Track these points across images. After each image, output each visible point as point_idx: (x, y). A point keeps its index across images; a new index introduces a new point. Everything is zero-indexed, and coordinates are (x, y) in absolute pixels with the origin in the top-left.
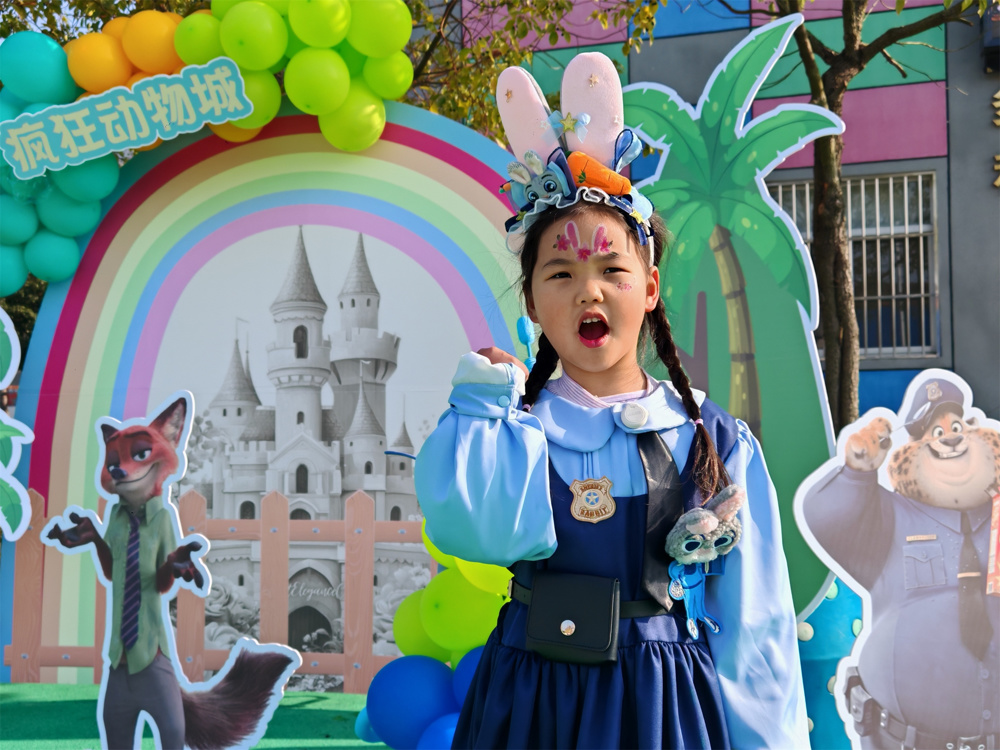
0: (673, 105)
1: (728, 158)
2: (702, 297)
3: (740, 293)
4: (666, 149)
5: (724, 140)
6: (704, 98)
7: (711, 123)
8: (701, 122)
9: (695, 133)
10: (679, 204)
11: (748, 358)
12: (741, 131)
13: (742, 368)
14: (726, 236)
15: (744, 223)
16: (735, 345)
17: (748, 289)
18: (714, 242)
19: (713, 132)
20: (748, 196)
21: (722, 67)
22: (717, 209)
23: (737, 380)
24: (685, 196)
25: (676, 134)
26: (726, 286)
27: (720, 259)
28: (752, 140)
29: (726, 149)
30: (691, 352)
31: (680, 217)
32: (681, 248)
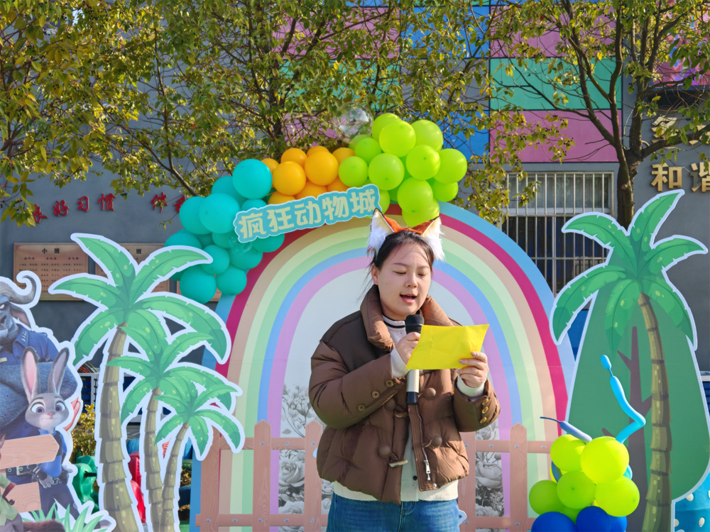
0: (614, 226)
1: (646, 258)
2: (635, 329)
3: (655, 329)
4: (611, 250)
5: (644, 249)
6: (632, 225)
7: (636, 239)
8: (631, 237)
9: (628, 243)
10: (620, 279)
11: (661, 362)
12: (653, 245)
13: (658, 367)
14: (647, 299)
15: (656, 294)
16: (653, 355)
17: (659, 327)
18: (640, 301)
19: (637, 244)
20: (658, 279)
21: (642, 209)
22: (641, 285)
23: (655, 373)
24: (623, 276)
25: (617, 242)
26: (648, 325)
27: (644, 311)
28: (658, 251)
29: (645, 253)
30: (629, 357)
31: (621, 287)
32: (622, 303)
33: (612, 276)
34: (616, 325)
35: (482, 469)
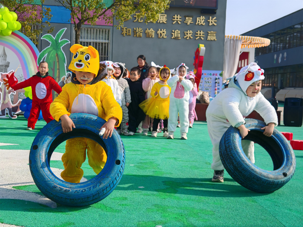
0: (52, 37)
1: (58, 45)
2: (54, 62)
3: (58, 62)
4: (51, 43)
5: (58, 42)
6: (56, 37)
7: (56, 40)
8: (55, 40)
9: (54, 41)
10: (52, 50)
11: (59, 69)
12: (60, 41)
13: (58, 70)
14: (57, 54)
15: (59, 53)
16: (58, 68)
17: (59, 61)
18: (56, 55)
19: (56, 41)
20: (60, 50)
21: (58, 33)
22: (56, 51)
23: (58, 72)
24: (53, 49)
25: (52, 41)
26: (57, 61)
27: (56, 57)
29: (58, 44)
30: (53, 68)
31: (52, 52)
32: (52, 56)
33: (51, 49)
34: (51, 61)
35: (20, 97)
